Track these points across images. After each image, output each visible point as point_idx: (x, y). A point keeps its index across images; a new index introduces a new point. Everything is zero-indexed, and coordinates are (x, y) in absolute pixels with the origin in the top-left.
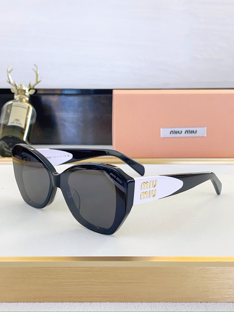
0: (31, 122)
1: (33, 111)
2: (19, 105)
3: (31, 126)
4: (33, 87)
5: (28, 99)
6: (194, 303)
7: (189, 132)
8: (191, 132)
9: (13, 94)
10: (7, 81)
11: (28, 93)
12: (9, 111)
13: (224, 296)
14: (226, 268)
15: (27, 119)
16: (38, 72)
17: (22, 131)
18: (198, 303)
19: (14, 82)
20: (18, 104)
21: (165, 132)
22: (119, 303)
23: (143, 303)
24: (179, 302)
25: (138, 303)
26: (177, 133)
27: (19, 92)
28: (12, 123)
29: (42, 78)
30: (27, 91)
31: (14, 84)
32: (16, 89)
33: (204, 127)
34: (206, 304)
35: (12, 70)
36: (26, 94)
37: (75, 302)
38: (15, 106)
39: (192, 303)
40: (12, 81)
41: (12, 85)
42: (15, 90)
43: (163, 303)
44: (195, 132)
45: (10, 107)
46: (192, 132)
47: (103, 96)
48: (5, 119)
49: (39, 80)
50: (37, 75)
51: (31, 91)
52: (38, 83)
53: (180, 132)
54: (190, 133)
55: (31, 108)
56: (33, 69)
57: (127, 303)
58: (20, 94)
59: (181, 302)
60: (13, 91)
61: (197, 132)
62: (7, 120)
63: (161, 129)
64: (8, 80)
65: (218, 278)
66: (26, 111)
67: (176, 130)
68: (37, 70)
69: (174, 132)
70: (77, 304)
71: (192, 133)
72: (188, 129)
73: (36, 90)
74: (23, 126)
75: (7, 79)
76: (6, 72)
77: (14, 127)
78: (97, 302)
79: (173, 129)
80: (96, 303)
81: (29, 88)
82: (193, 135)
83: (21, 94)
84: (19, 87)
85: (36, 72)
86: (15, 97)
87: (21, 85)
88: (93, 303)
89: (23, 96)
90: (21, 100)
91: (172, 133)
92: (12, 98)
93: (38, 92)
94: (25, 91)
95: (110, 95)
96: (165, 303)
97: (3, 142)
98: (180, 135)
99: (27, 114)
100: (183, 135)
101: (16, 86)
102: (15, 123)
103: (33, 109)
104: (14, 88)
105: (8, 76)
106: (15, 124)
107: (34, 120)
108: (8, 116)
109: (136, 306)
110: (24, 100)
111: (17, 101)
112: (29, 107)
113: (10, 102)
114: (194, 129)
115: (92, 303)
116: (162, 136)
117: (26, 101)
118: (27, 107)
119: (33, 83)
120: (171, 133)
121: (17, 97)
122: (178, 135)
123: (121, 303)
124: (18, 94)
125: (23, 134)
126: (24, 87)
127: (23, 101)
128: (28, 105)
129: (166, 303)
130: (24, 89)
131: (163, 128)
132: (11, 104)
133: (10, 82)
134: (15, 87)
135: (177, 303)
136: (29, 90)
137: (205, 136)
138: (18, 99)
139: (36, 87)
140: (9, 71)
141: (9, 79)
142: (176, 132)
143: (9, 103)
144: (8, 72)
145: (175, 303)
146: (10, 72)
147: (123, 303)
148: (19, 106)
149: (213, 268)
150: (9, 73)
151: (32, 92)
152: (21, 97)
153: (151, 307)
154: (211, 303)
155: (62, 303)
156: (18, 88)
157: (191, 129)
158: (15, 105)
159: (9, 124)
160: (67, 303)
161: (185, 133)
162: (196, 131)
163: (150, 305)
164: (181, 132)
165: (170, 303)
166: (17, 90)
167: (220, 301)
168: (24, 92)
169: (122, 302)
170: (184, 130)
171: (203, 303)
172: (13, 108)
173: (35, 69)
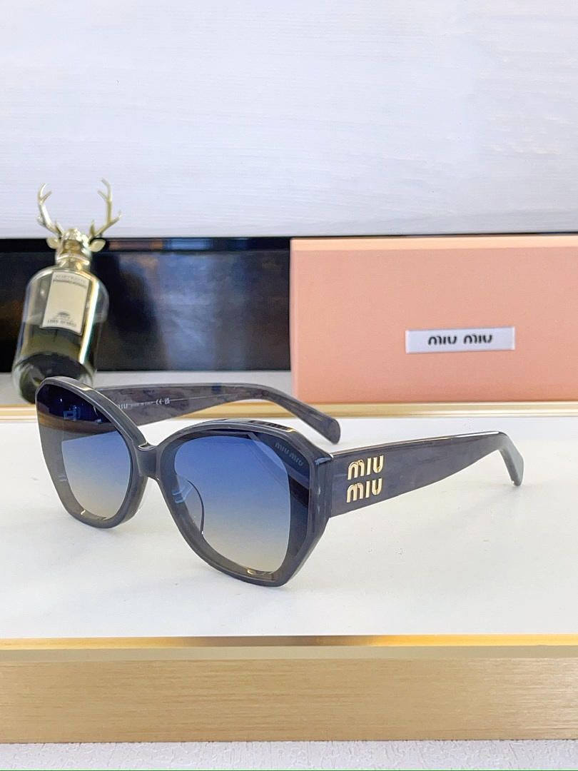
0: (95, 319)
1: (100, 291)
2: (67, 279)
3: (96, 328)
4: (101, 234)
5: (87, 263)
6: (485, 742)
7: (473, 338)
8: (478, 340)
9: (54, 251)
10: (38, 220)
11: (87, 250)
12: (43, 292)
13: (556, 725)
14: (558, 659)
15: (86, 310)
16: (111, 200)
17: (76, 339)
18: (494, 741)
19: (55, 222)
20: (65, 277)
21: (416, 341)
22: (312, 742)
23: (368, 742)
24: (452, 740)
25: (356, 742)
26: (445, 342)
27: (67, 247)
28: (53, 321)
29: (120, 212)
30: (86, 244)
31: (54, 228)
32: (60, 238)
33: (510, 326)
34: (514, 742)
35: (50, 193)
36: (84, 251)
37: (213, 742)
38: (58, 281)
39: (481, 742)
40: (49, 221)
41: (50, 230)
42: (57, 241)
43: (414, 742)
44: (487, 338)
45: (45, 284)
46: (482, 339)
47: (266, 252)
48: (35, 312)
49: (113, 218)
50: (109, 205)
51: (95, 243)
52: (110, 224)
53: (452, 339)
54: (476, 341)
55: (97, 285)
56: (100, 192)
57: (330, 742)
58: (70, 251)
59: (457, 740)
60: (51, 245)
61: (494, 338)
62: (40, 315)
63: (407, 333)
64: (41, 220)
65: (541, 684)
66: (85, 292)
67: (443, 333)
68: (109, 192)
69: (438, 339)
70: (216, 745)
71: (480, 340)
72: (470, 332)
73: (108, 242)
74: (78, 329)
75: (39, 214)
76: (36, 198)
77: (57, 332)
78: (263, 741)
79: (435, 333)
80: (260, 743)
81: (91, 237)
82: (483, 346)
83: (72, 252)
84: (68, 234)
85: (107, 198)
86: (58, 258)
87: (72, 231)
88: (253, 743)
89: (76, 256)
90: (71, 266)
91: (433, 341)
92: (51, 263)
93: (113, 246)
94: (80, 244)
95: (285, 252)
96: (418, 742)
97: (32, 367)
98: (452, 345)
99: (88, 299)
100: (460, 345)
101: (60, 233)
102: (60, 321)
103: (100, 286)
104: (56, 236)
105: (40, 207)
106: (58, 325)
107: (104, 314)
108: (42, 304)
109: (352, 749)
110: (79, 266)
111: (62, 269)
112: (91, 284)
113: (46, 272)
114: (486, 332)
115: (250, 744)
116: (408, 351)
117: (84, 266)
118: (87, 284)
119: (99, 224)
120: (430, 342)
121: (62, 259)
122: (447, 347)
123: (317, 743)
124: (65, 252)
125: (79, 347)
126: (79, 234)
127: (77, 269)
128: (88, 277)
129: (423, 743)
130: (79, 239)
131: (411, 330)
132: (50, 277)
133: (44, 224)
134: (57, 234)
135: (446, 742)
136: (91, 242)
137: (513, 347)
138: (64, 263)
139: (105, 235)
140: (41, 195)
141: (42, 215)
142: (443, 340)
143: (44, 275)
144: (40, 199)
145: (442, 742)
146: (45, 198)
147: (322, 743)
148: (68, 282)
149: (530, 659)
150: (41, 202)
151: (98, 246)
152: (72, 260)
153: (387, 752)
154: (525, 742)
155: (183, 744)
156: (65, 236)
157: (479, 332)
158: (58, 278)
159: (45, 324)
160: (194, 743)
161: (465, 341)
162: (491, 337)
163: (384, 746)
164: (455, 338)
165: (431, 741)
166: (62, 241)
167: (546, 737)
168: (78, 248)
169: (320, 741)
170: (461, 334)
171: (506, 742)
172: (54, 285)
173: (105, 191)
